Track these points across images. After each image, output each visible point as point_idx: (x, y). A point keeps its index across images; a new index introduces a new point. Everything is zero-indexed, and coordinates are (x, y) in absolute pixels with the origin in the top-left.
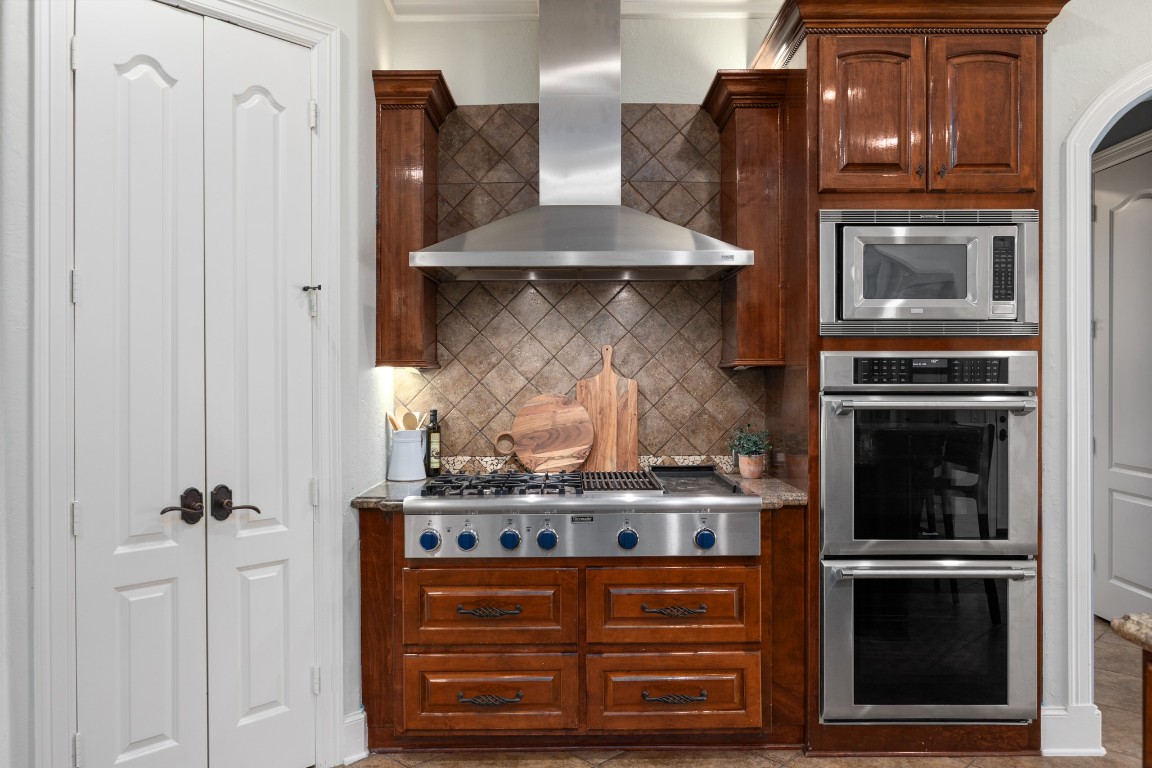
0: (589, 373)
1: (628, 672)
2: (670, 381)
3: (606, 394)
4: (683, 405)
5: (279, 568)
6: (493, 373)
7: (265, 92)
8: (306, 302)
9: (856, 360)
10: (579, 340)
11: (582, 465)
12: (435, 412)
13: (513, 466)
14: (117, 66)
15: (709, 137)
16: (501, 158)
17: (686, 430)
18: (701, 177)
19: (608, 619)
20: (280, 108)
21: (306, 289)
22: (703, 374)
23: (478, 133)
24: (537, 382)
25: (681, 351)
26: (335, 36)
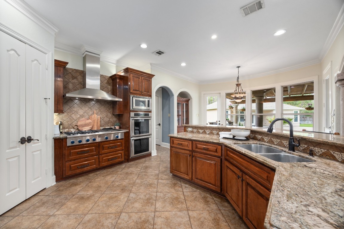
0: (92, 115)
1: (106, 157)
2: (105, 116)
3: (95, 118)
4: (107, 119)
5: (40, 151)
6: (73, 115)
7: (37, 61)
8: (45, 101)
9: (135, 113)
10: (90, 109)
11: (91, 129)
12: (61, 121)
13: (77, 130)
14: (7, 50)
15: (111, 81)
16: (75, 78)
17: (107, 123)
18: (109, 87)
19: (103, 150)
20: (40, 64)
21: (45, 99)
22: (110, 115)
23: (70, 73)
24: (82, 116)
25: (106, 112)
26: (51, 53)
